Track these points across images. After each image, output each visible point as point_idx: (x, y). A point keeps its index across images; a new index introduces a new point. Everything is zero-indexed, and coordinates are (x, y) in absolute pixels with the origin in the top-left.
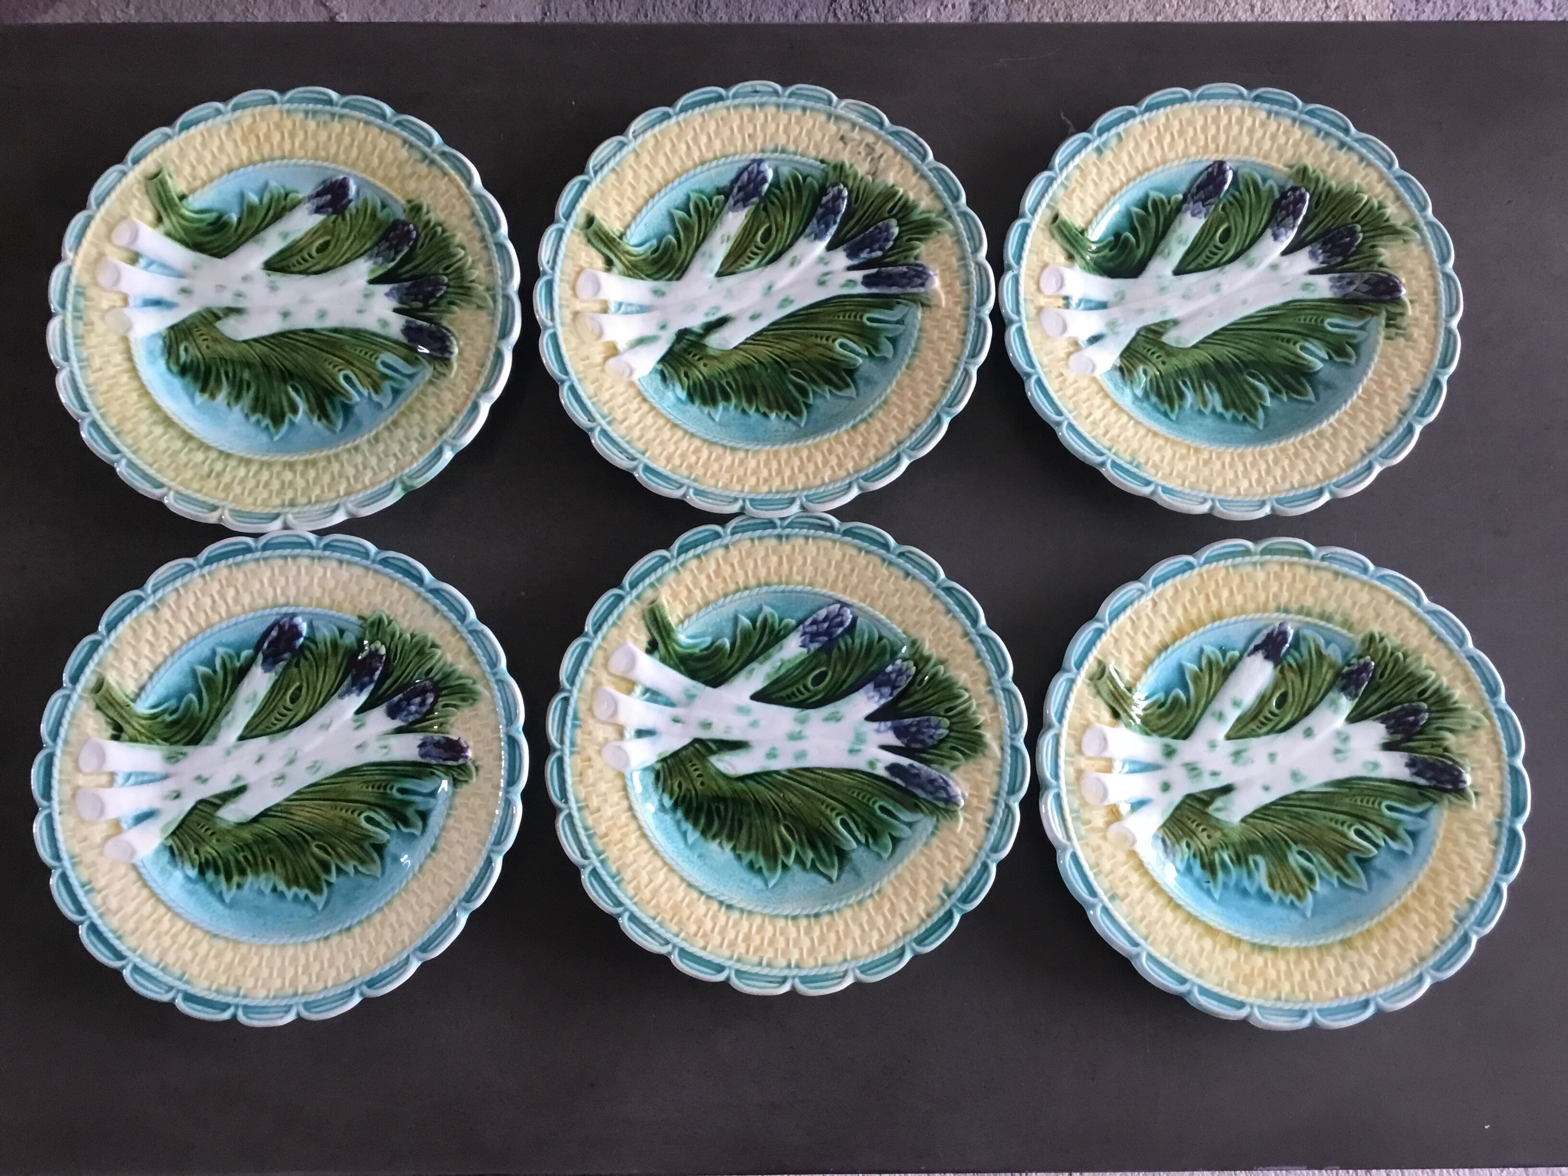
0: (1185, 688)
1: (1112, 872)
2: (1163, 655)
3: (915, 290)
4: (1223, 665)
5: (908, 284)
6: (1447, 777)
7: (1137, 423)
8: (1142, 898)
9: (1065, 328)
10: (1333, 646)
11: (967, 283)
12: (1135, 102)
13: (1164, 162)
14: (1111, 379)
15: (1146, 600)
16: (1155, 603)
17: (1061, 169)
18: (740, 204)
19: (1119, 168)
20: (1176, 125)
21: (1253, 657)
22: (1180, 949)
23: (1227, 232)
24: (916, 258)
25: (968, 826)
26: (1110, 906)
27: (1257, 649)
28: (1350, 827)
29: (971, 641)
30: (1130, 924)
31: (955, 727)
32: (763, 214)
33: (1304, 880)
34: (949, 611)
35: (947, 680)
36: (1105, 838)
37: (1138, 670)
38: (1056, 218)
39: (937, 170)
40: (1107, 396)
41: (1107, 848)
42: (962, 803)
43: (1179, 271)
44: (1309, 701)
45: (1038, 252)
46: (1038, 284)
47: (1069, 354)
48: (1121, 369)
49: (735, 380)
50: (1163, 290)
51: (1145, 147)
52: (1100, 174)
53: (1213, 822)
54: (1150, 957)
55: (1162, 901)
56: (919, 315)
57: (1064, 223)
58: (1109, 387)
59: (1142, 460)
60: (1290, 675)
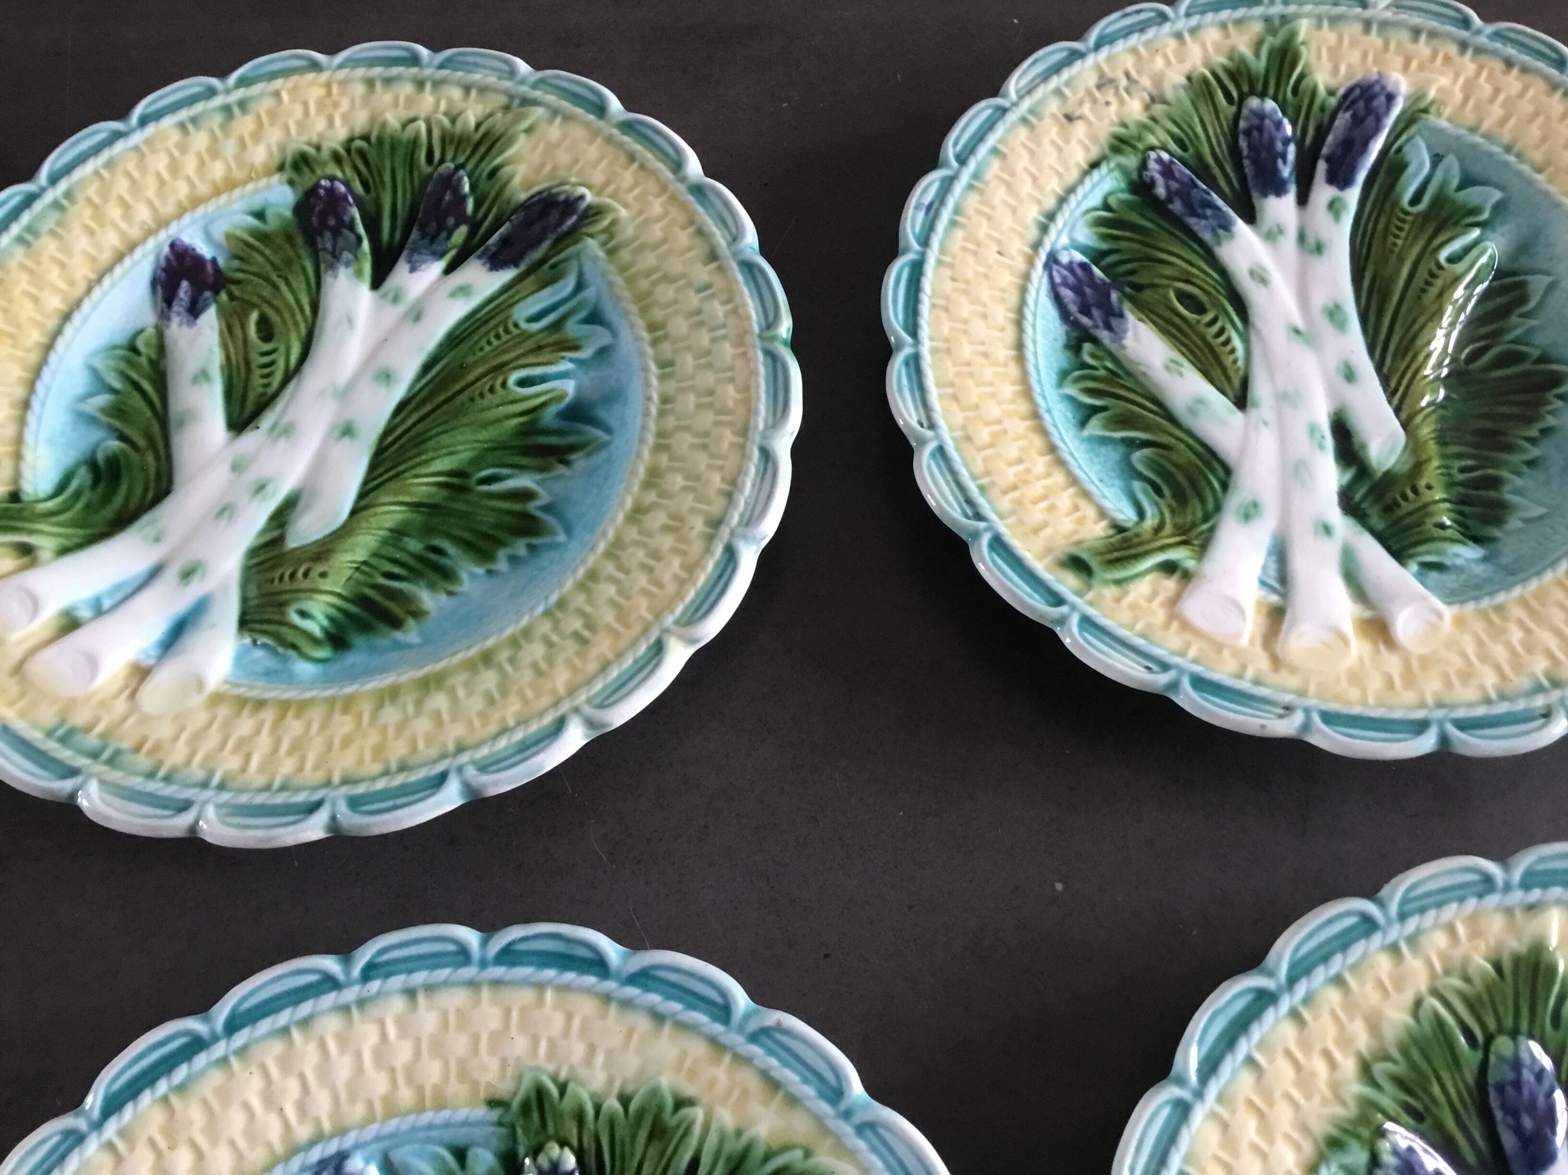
18: (1114, 322)
32: (1147, 294)
49: (1459, 456)
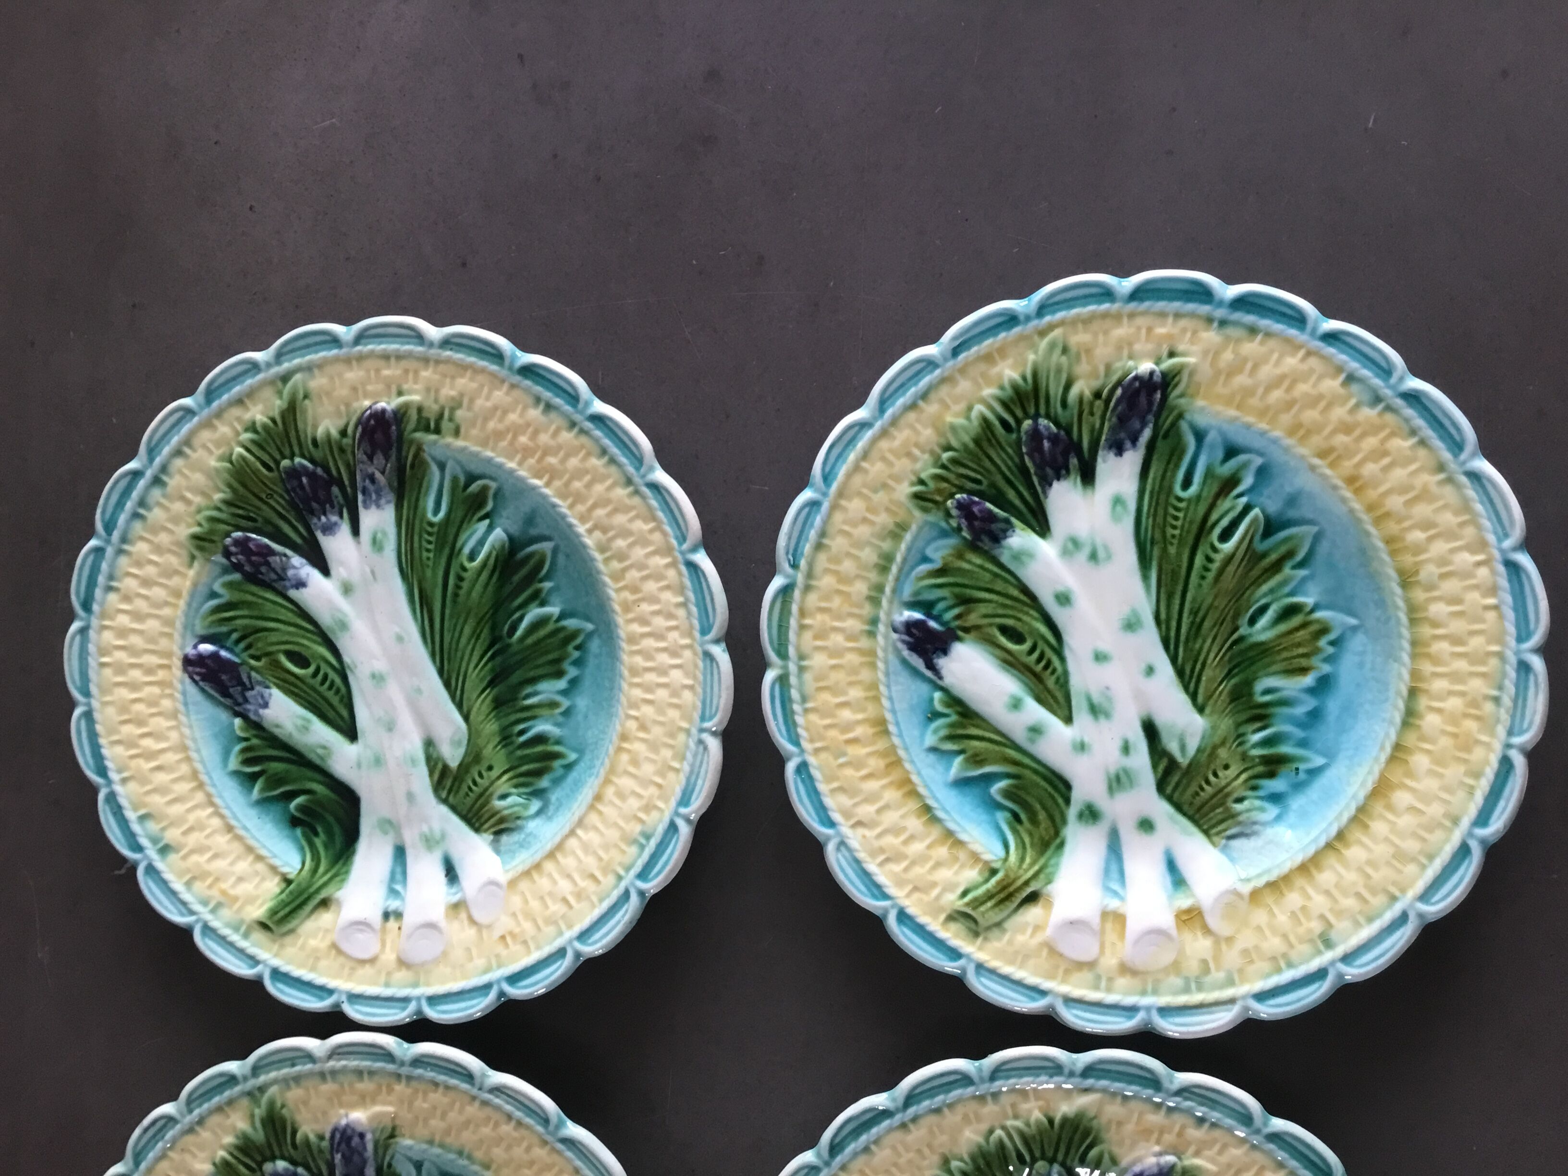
0: (989, 779)
1: (1285, 936)
2: (940, 814)
3: (370, 1147)
4: (954, 718)
5: (361, 1155)
6: (1143, 400)
7: (580, 823)
8: (1327, 893)
9: (431, 926)
10: (929, 552)
11: (359, 1073)
12: (94, 790)
13: (184, 748)
14: (512, 853)
15: (855, 837)
16: (859, 824)
17: (192, 913)
19: (192, 818)
20: (128, 730)
21: (944, 672)
22: (1411, 846)
23: (291, 655)
24: (321, 1138)
25: (1207, 1153)
26: (1340, 950)
27: (931, 666)
28: (1215, 550)
29: (915, 1119)
30: (1370, 920)
31: (1050, 1153)
33: (1296, 621)
34: (866, 1149)
35: (973, 1158)
36: (1230, 940)
37: (962, 855)
38: (264, 926)
39: (189, 1102)
40: (537, 866)
41: (1246, 939)
42: (1170, 1159)
43: (351, 733)
44: (1015, 593)
45: (315, 958)
46: (363, 962)
47: (472, 921)
48: (498, 833)
50: (378, 761)
51: (162, 778)
52: (200, 850)
53: (1204, 758)
54: (1425, 896)
55: (1331, 860)
56: (408, 1142)
57: (273, 912)
58: (523, 859)
59: (638, 828)
60: (973, 619)
